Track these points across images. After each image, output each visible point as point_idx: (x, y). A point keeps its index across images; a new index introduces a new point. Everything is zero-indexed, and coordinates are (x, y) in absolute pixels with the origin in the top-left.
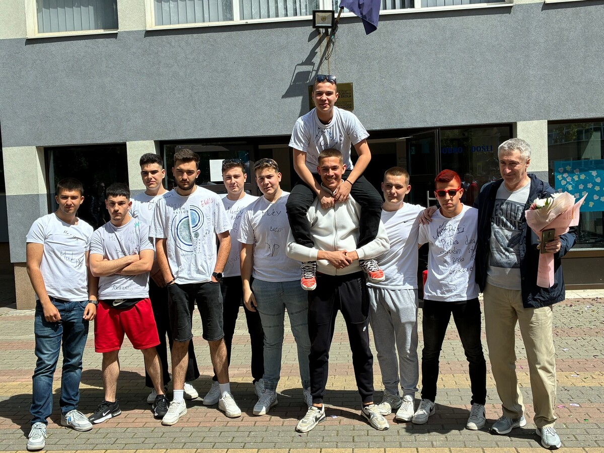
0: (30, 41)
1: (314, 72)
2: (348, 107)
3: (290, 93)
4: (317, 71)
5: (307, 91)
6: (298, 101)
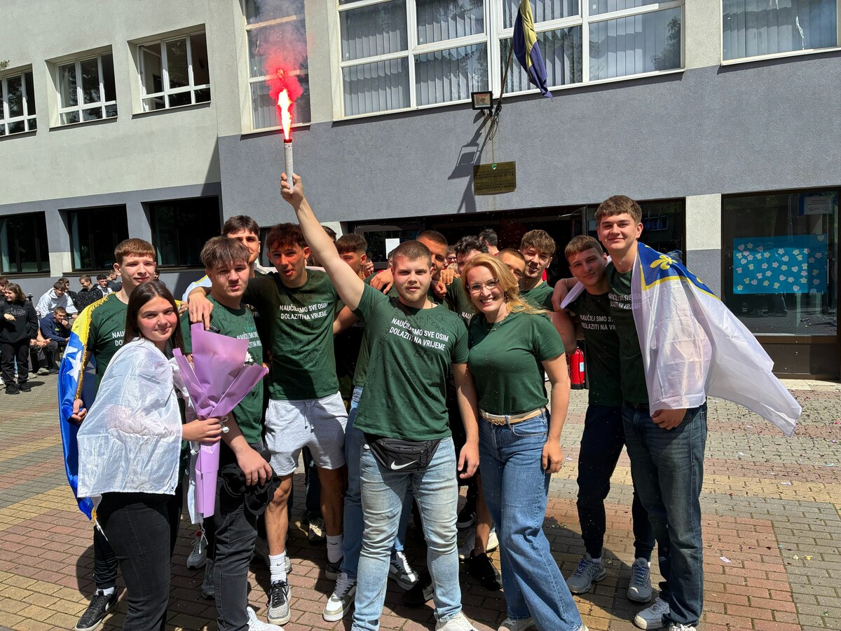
0: (244, 137)
1: (478, 153)
2: (510, 186)
3: (456, 174)
4: (481, 152)
5: (472, 171)
6: (464, 182)
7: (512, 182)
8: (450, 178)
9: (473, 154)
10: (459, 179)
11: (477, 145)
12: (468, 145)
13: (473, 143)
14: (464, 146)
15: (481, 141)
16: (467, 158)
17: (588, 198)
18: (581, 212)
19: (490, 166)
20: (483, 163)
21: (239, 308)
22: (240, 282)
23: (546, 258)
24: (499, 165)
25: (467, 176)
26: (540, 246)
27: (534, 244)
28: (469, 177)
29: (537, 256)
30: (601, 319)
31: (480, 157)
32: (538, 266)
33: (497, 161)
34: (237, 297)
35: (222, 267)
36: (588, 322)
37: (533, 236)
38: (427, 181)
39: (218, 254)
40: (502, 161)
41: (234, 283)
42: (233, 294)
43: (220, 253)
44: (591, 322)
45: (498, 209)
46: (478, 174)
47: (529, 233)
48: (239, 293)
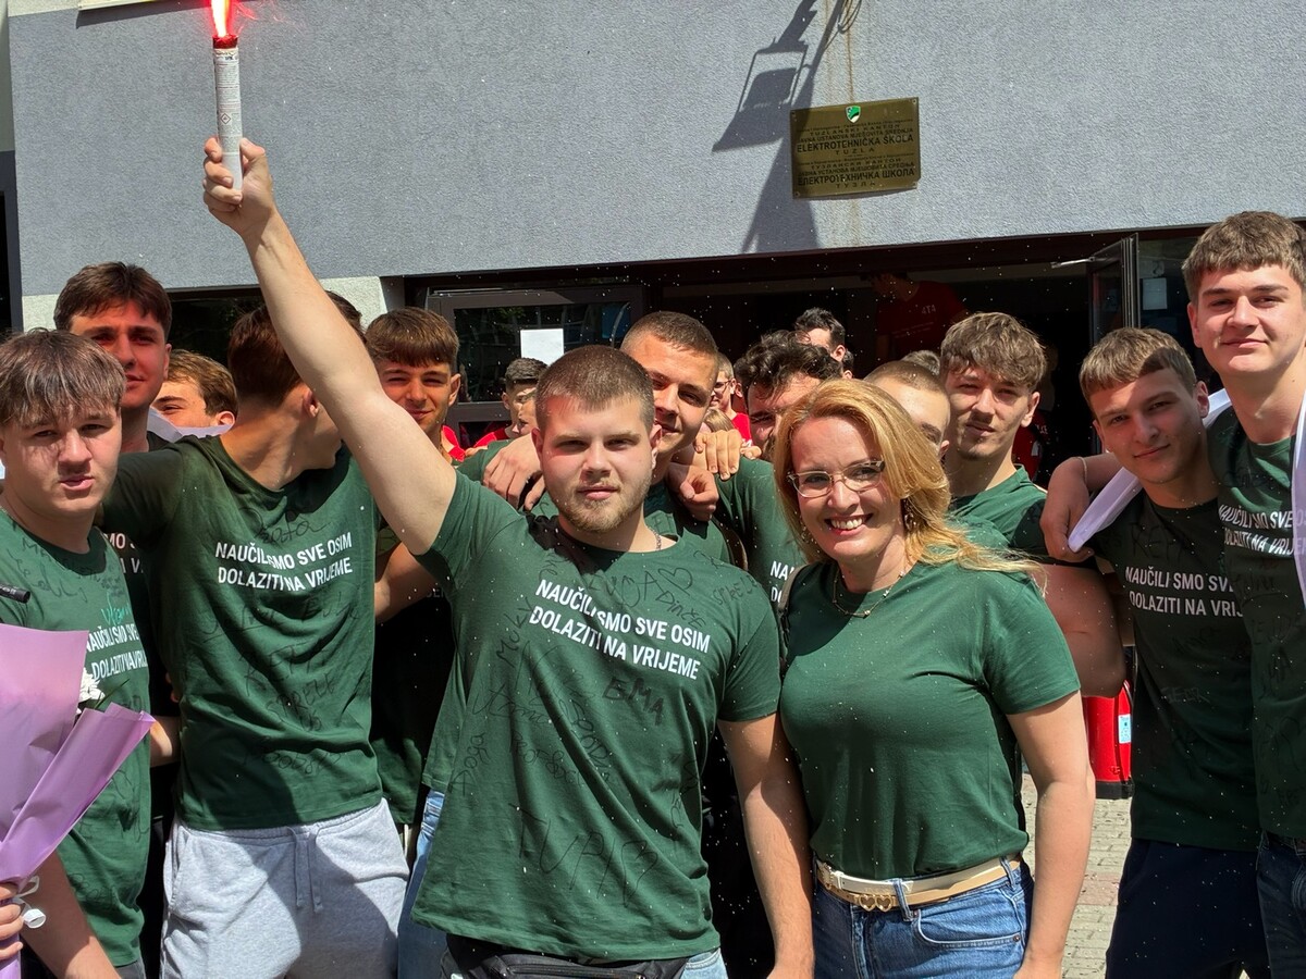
0: (90, 16)
1: (806, 71)
2: (902, 171)
3: (738, 135)
4: (814, 68)
5: (786, 126)
6: (762, 159)
7: (906, 160)
8: (718, 147)
9: (788, 75)
10: (746, 151)
11: (803, 48)
12: (774, 48)
13: (791, 40)
14: (762, 52)
15: (812, 35)
16: (769, 86)
17: (1141, 210)
18: (1119, 251)
19: (840, 112)
20: (818, 101)
21: (85, 549)
22: (94, 469)
23: (1018, 395)
24: (868, 109)
25: (771, 140)
26: (995, 361)
27: (977, 357)
28: (777, 145)
29: (987, 393)
30: (1188, 581)
31: (809, 84)
32: (995, 422)
33: (863, 96)
34: (81, 514)
35: (41, 423)
36: (1148, 591)
37: (973, 333)
38: (650, 156)
39: (30, 383)
40: (879, 97)
41: (74, 472)
42: (70, 505)
43: (37, 382)
44: (1157, 591)
45: (864, 243)
46: (805, 135)
47: (963, 325)
48: (89, 502)
